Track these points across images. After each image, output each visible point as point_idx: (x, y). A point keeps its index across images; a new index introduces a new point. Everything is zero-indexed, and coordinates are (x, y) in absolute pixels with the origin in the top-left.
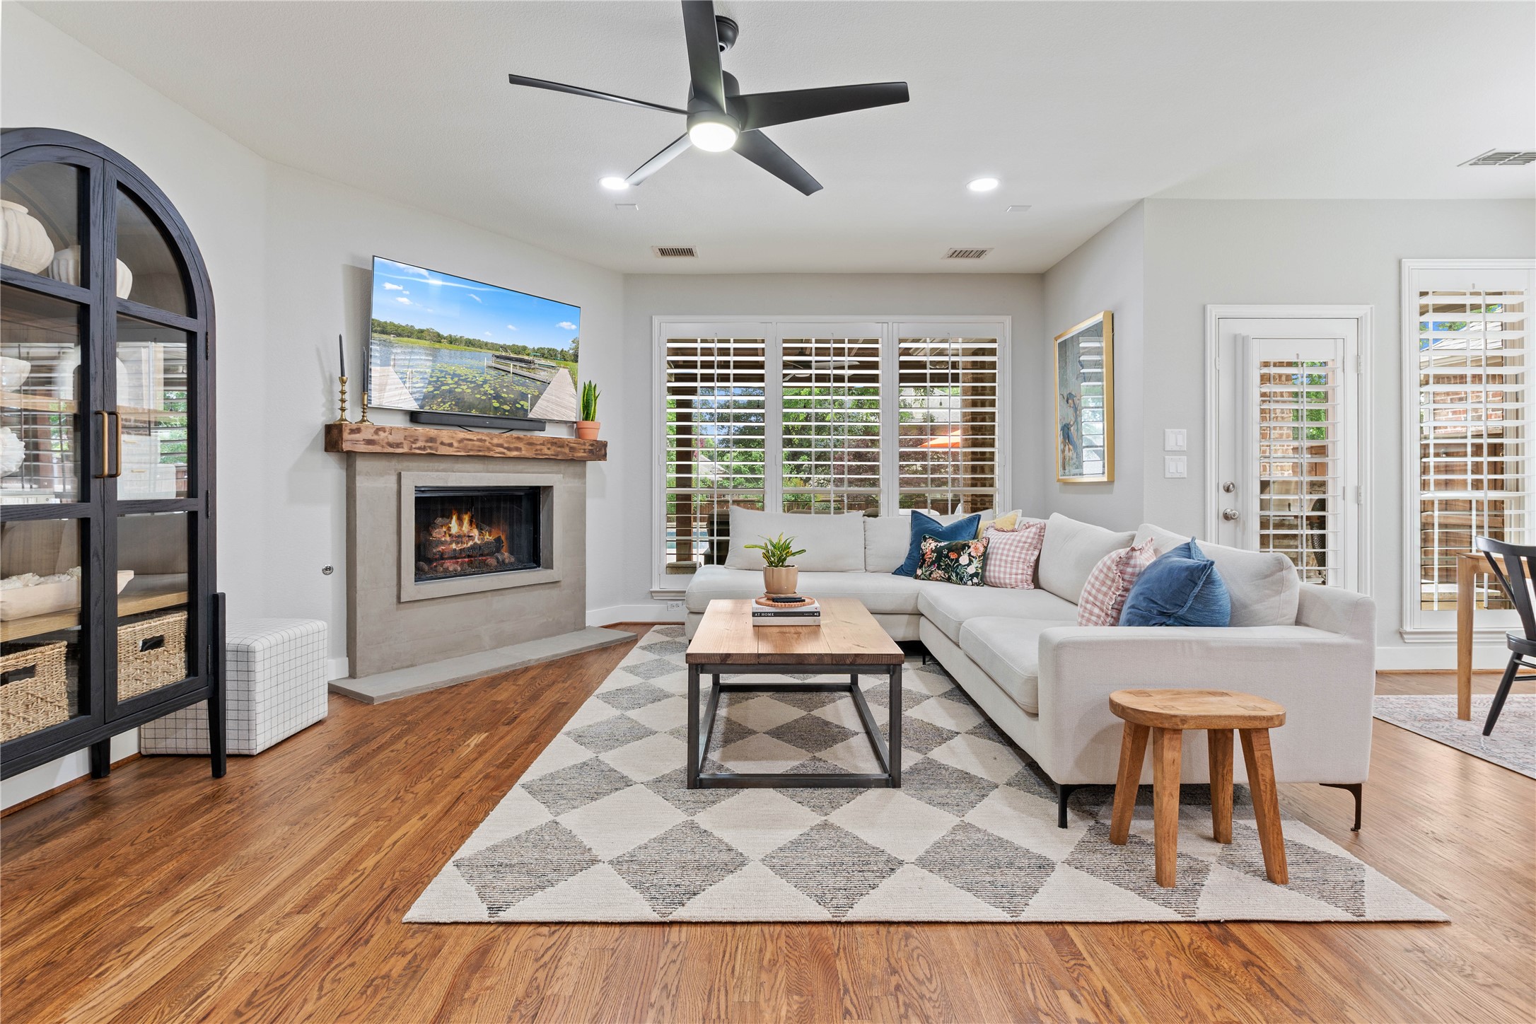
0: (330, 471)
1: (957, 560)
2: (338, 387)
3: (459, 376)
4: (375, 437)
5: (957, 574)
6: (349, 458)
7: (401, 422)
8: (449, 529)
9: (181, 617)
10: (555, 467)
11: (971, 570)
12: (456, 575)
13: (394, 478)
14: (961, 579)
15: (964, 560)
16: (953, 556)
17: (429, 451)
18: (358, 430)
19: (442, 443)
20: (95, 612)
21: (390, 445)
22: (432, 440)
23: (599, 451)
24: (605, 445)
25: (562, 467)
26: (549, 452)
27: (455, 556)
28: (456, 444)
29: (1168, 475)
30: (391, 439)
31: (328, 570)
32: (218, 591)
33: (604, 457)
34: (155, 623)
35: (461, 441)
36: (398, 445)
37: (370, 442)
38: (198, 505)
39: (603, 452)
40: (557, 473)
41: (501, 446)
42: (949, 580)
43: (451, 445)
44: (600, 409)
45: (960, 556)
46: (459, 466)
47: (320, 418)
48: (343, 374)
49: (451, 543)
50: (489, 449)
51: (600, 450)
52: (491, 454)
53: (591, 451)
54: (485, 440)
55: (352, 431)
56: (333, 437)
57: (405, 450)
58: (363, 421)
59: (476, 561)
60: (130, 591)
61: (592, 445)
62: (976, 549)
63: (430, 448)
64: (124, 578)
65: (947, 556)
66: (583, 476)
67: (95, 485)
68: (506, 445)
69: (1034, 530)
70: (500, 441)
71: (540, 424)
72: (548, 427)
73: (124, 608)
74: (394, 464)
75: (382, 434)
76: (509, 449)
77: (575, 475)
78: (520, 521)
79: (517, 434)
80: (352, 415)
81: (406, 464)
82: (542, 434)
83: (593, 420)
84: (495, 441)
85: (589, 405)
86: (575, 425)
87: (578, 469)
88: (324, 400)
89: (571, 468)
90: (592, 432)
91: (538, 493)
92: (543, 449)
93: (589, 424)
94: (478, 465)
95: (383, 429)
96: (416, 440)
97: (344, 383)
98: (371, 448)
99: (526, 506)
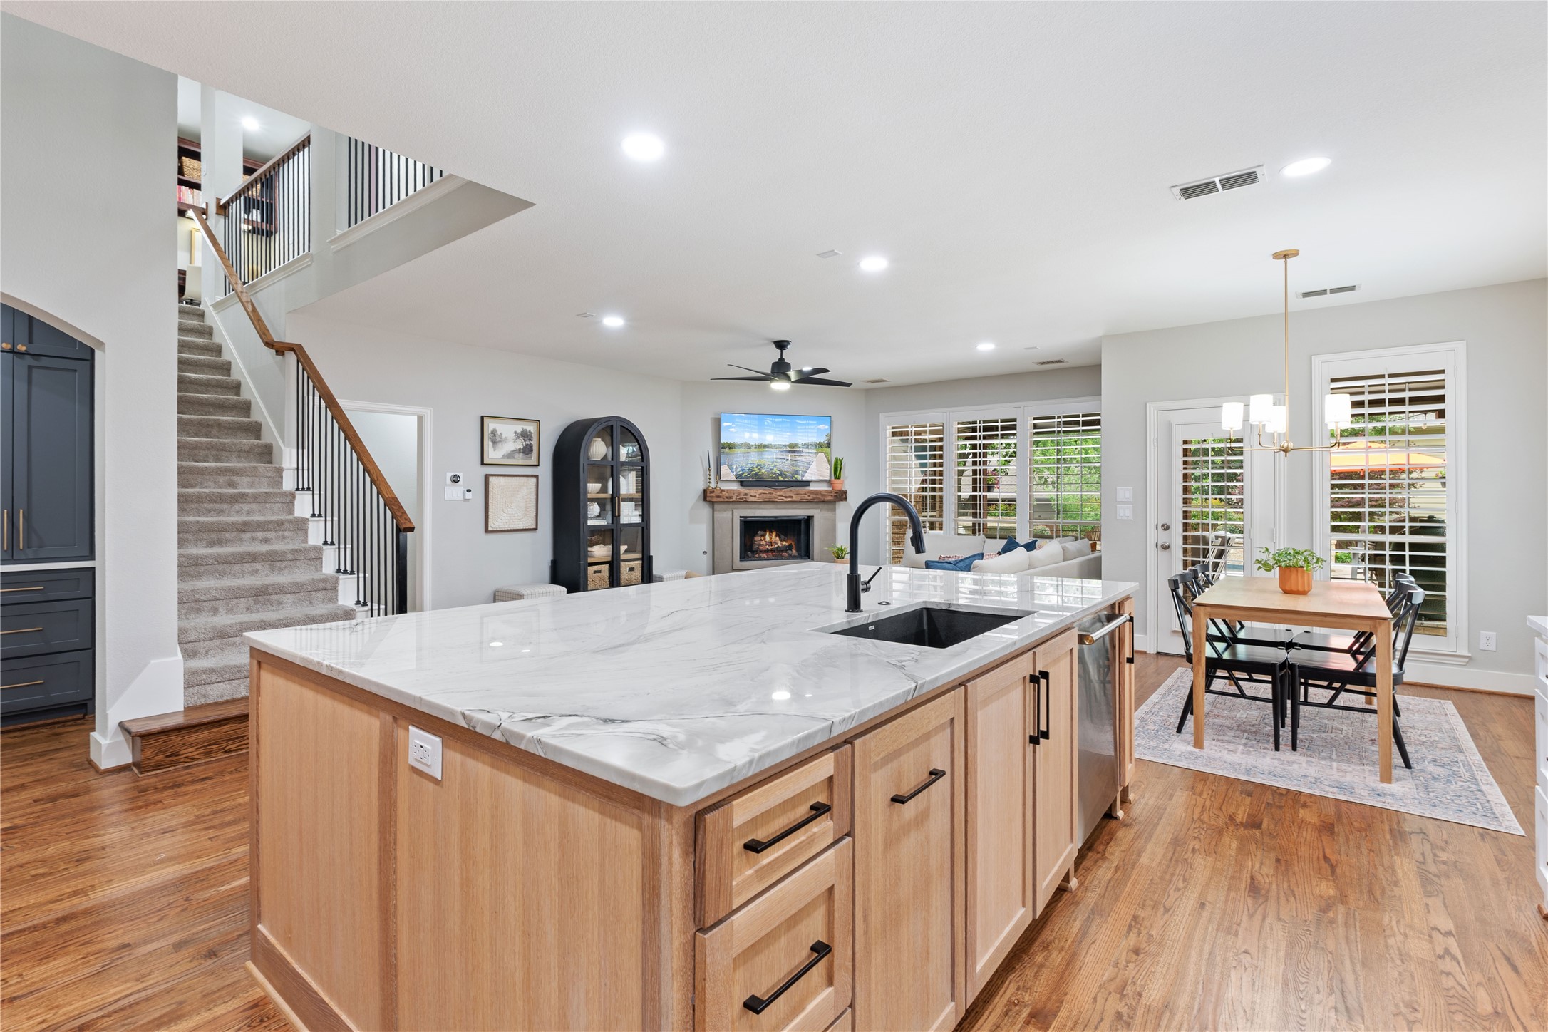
0: (705, 510)
2: (708, 473)
4: (721, 495)
6: (712, 504)
7: (735, 487)
8: (764, 538)
9: (640, 562)
10: (816, 506)
12: (764, 559)
13: (731, 512)
17: (744, 500)
18: (713, 492)
19: (752, 496)
20: (615, 557)
21: (727, 498)
22: (746, 494)
23: (840, 495)
24: (845, 492)
25: (820, 505)
26: (809, 498)
27: (767, 551)
28: (758, 496)
29: (1118, 518)
30: (727, 495)
31: (705, 553)
32: (651, 555)
33: (844, 497)
34: (631, 563)
35: (760, 494)
36: (731, 498)
37: (718, 497)
38: (645, 525)
39: (842, 496)
40: (817, 509)
41: (781, 496)
43: (755, 496)
44: (846, 471)
46: (761, 506)
47: (701, 486)
48: (710, 467)
49: (765, 545)
50: (775, 498)
52: (776, 500)
53: (835, 496)
54: (773, 494)
55: (711, 492)
56: (706, 495)
57: (734, 500)
58: (717, 487)
59: (778, 555)
60: (626, 551)
61: (837, 493)
63: (745, 498)
64: (623, 548)
66: (834, 510)
67: (615, 518)
68: (784, 495)
70: (781, 493)
71: (807, 483)
72: (811, 484)
73: (623, 557)
74: (731, 506)
75: (724, 493)
76: (786, 497)
77: (828, 510)
78: (799, 534)
79: (792, 489)
80: (713, 485)
81: (736, 506)
82: (808, 488)
83: (839, 478)
84: (778, 493)
85: (837, 470)
86: (829, 482)
87: (830, 506)
88: (703, 478)
89: (826, 506)
90: (838, 485)
91: (809, 520)
92: (807, 497)
93: (837, 481)
94: (772, 506)
95: (723, 491)
96: (739, 495)
97: (710, 470)
98: (719, 500)
99: (803, 526)
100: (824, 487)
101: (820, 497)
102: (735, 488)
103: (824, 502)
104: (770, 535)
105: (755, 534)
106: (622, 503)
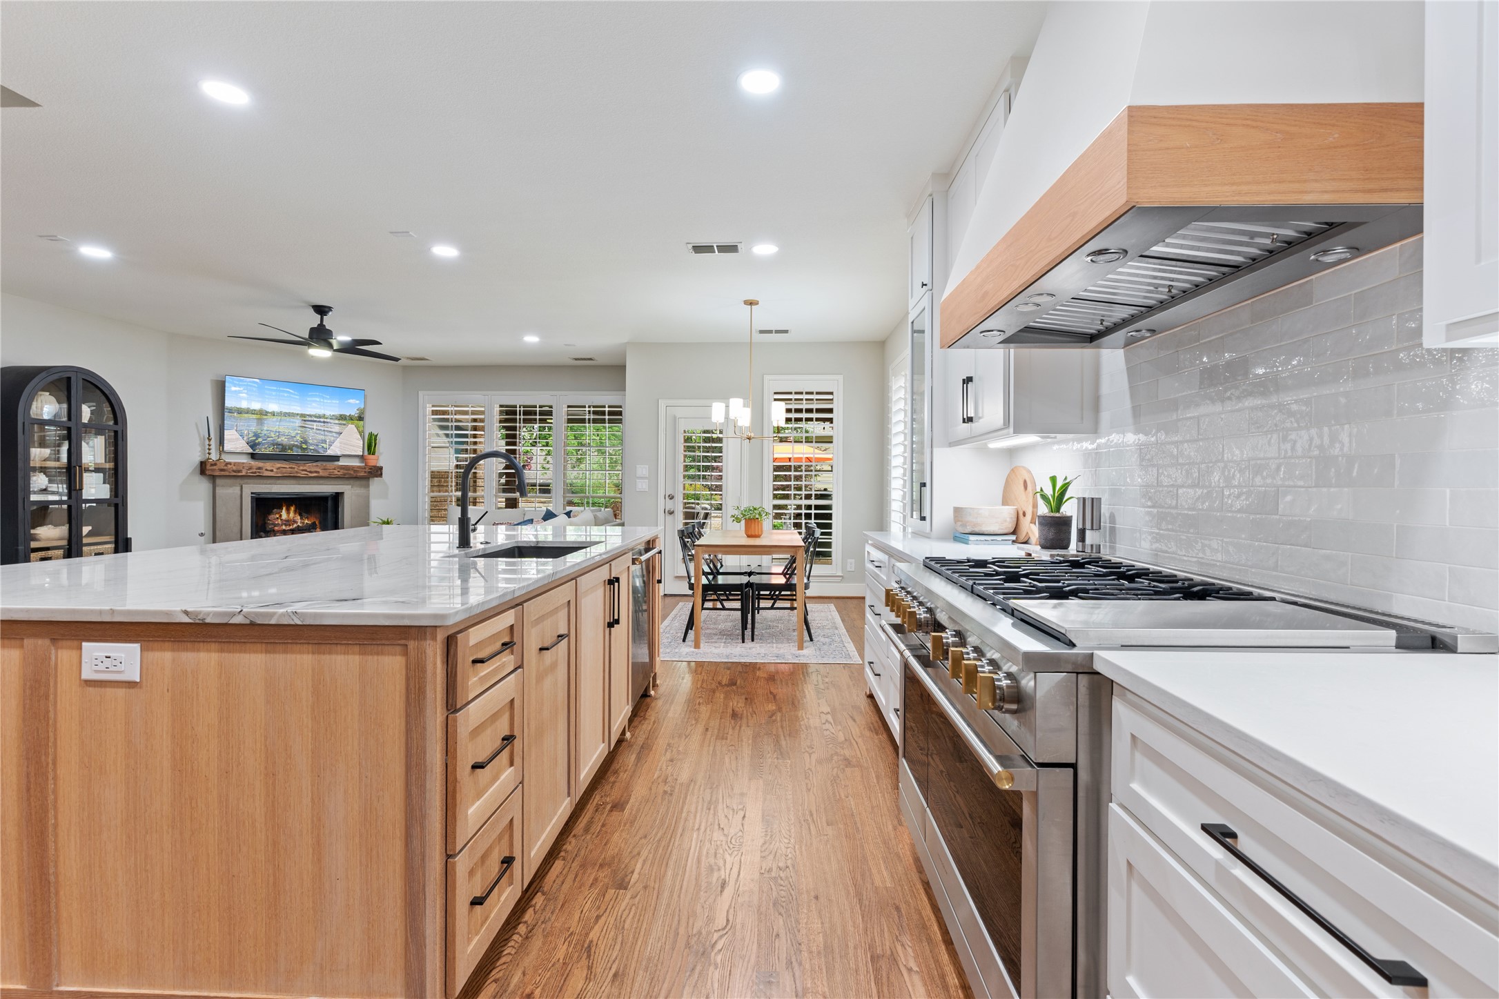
0: (203, 486)
2: (207, 442)
3: (279, 432)
4: (225, 468)
6: (213, 478)
7: (244, 460)
8: (281, 516)
9: (113, 546)
10: (347, 482)
13: (239, 488)
17: (258, 474)
18: (215, 464)
19: (266, 470)
20: (74, 540)
21: (234, 471)
22: (260, 468)
23: (377, 472)
24: (381, 468)
25: (352, 482)
26: (339, 473)
27: (284, 531)
28: (275, 470)
29: (637, 490)
30: (234, 468)
31: (202, 535)
32: (129, 536)
33: (381, 475)
34: (99, 547)
35: (278, 468)
36: (239, 471)
37: (221, 470)
38: (119, 501)
39: (379, 473)
40: (347, 485)
41: (306, 470)
43: (272, 471)
44: (381, 447)
46: (279, 482)
47: (197, 458)
48: (209, 436)
49: (282, 525)
50: (297, 472)
51: (377, 471)
52: (299, 475)
53: (369, 472)
54: (294, 468)
55: (212, 465)
56: (203, 468)
57: (243, 474)
58: (220, 459)
60: (90, 534)
61: (371, 469)
63: (259, 472)
64: (86, 530)
66: (368, 486)
67: (74, 493)
68: (308, 470)
70: (305, 468)
71: (336, 458)
72: (340, 459)
73: (85, 541)
74: (239, 481)
75: (229, 466)
76: (311, 472)
77: (361, 486)
78: (326, 511)
79: (319, 464)
80: (214, 457)
81: (246, 481)
82: (336, 463)
83: (374, 454)
84: (301, 468)
85: (371, 445)
86: (362, 457)
87: (363, 482)
88: (199, 449)
89: (358, 482)
90: (372, 461)
91: (337, 497)
92: (336, 472)
93: (371, 457)
94: (293, 481)
95: (230, 463)
96: (250, 469)
97: (210, 440)
98: (223, 473)
99: (330, 503)
100: (356, 463)
101: (352, 472)
103: (357, 478)
104: (288, 513)
105: (270, 513)
106: (85, 475)
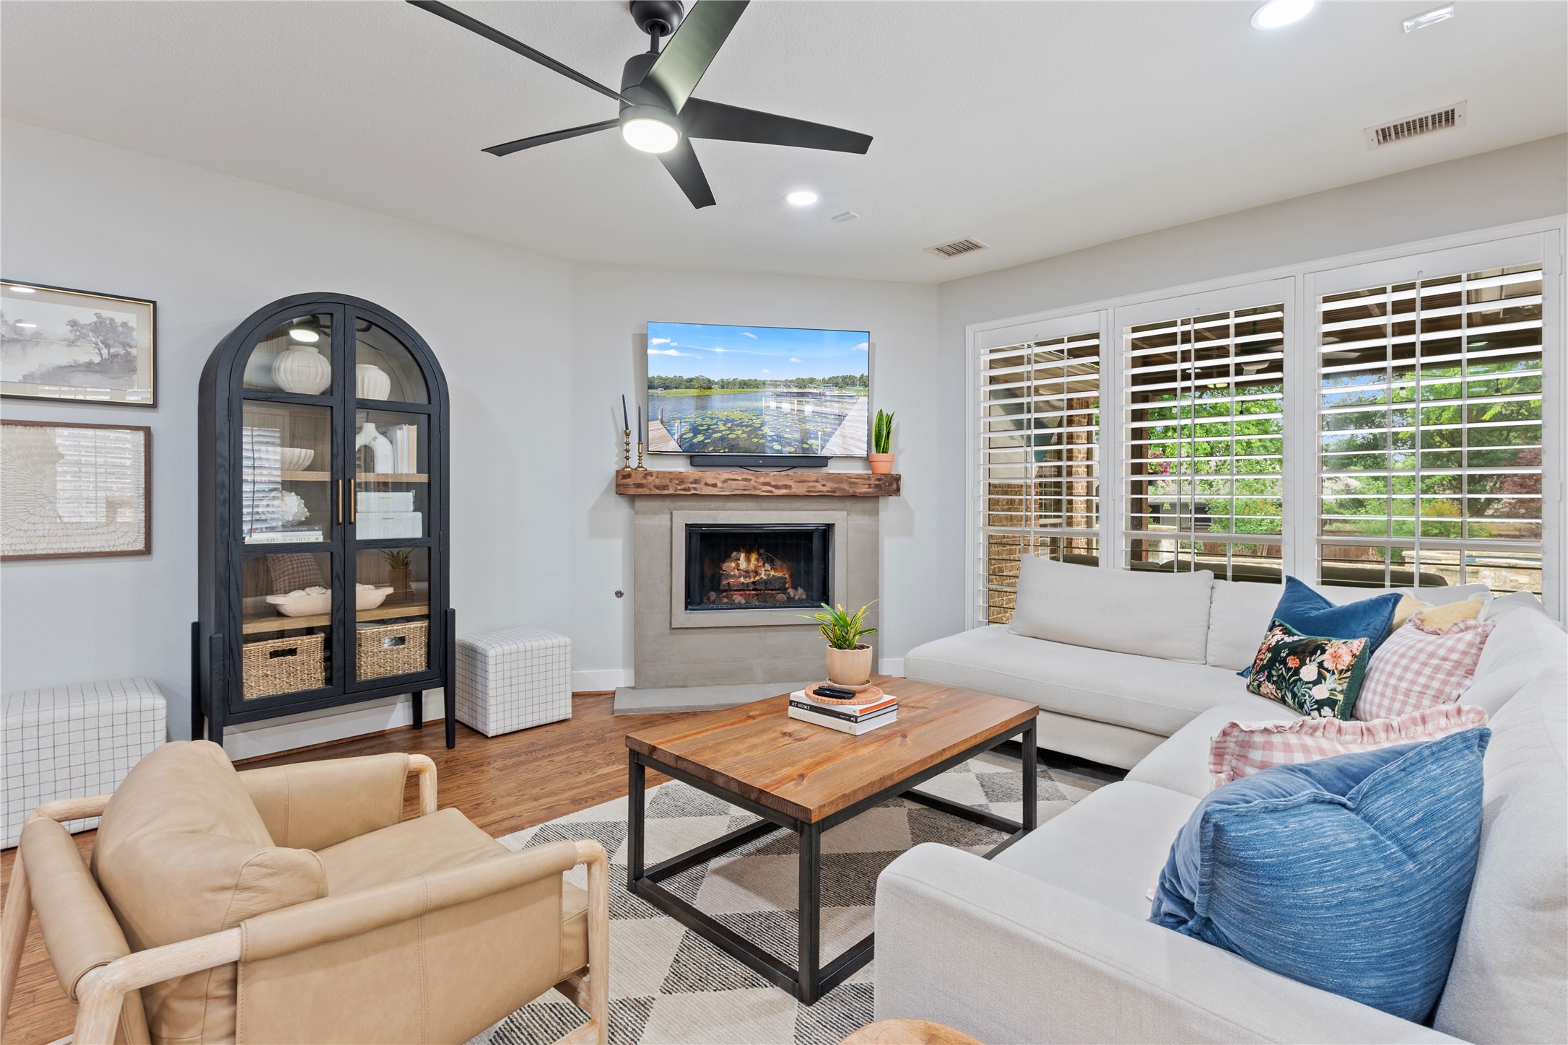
0: (620, 511)
1: (1297, 672)
2: (624, 438)
4: (644, 481)
5: (1294, 695)
7: (680, 466)
8: (738, 565)
9: (422, 624)
10: (839, 505)
11: (1320, 692)
12: (740, 607)
13: (668, 516)
14: (1301, 705)
15: (1309, 672)
16: (1292, 662)
17: (693, 492)
18: (635, 476)
19: (706, 484)
21: (657, 487)
22: (697, 481)
23: (889, 485)
24: (897, 479)
25: (848, 504)
26: (824, 489)
27: (743, 589)
28: (719, 484)
30: (657, 482)
31: (619, 594)
32: (452, 607)
33: (897, 491)
34: (395, 627)
35: (725, 481)
36: (665, 487)
37: (639, 486)
39: (895, 486)
40: (841, 510)
41: (768, 484)
42: (1283, 701)
43: (715, 485)
44: (901, 439)
45: (1303, 663)
46: (730, 504)
47: (612, 465)
48: (627, 428)
49: (739, 577)
50: (755, 488)
51: (891, 484)
52: (758, 492)
53: (877, 486)
54: (750, 480)
55: (630, 476)
56: (620, 481)
57: (671, 491)
58: (639, 467)
59: (763, 595)
61: (879, 480)
62: (1336, 657)
63: (695, 489)
64: (378, 596)
65: (1284, 662)
66: (875, 513)
67: (343, 528)
68: (773, 483)
69: (1469, 636)
70: (767, 480)
71: (823, 461)
72: (830, 462)
73: (366, 615)
74: (668, 503)
75: (650, 479)
76: (777, 487)
77: (864, 513)
78: (809, 558)
79: (791, 472)
80: (634, 463)
81: (679, 503)
82: (824, 470)
83: (885, 451)
84: (762, 480)
85: (881, 437)
86: (867, 460)
87: (868, 505)
88: (616, 451)
89: (860, 506)
90: (883, 464)
91: (826, 532)
92: (819, 487)
93: (881, 456)
94: (751, 504)
95: (651, 474)
96: (682, 482)
97: (628, 435)
98: (640, 491)
99: (816, 543)
100: (858, 469)
101: (846, 487)
102: (682, 470)
103: (854, 497)
104: (748, 560)
105: (727, 557)
